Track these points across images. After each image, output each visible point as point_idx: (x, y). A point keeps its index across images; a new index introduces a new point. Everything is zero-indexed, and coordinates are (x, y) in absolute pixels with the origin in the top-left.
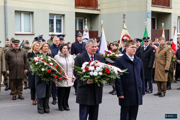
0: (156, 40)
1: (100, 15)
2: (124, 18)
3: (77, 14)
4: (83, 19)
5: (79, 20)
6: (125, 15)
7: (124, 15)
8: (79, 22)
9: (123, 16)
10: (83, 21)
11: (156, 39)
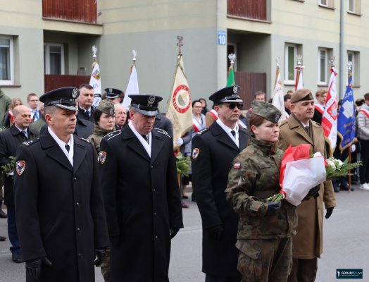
0: (258, 97)
1: (102, 38)
2: (180, 45)
3: (49, 35)
4: (60, 48)
5: (51, 49)
6: (182, 38)
7: (180, 39)
8: (51, 54)
9: (177, 41)
10: (60, 51)
11: (259, 94)
